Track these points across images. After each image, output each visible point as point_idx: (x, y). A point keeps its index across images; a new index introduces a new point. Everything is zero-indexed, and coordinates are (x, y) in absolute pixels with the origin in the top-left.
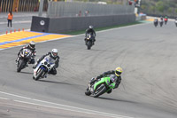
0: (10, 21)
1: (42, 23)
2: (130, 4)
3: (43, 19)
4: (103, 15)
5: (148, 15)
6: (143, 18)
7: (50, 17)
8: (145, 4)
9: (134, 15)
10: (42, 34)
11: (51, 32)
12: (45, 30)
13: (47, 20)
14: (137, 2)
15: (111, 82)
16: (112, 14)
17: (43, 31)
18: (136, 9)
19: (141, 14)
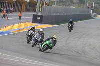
0: (20, 17)
1: (39, 18)
2: (88, 8)
3: (39, 16)
4: (73, 14)
5: (98, 14)
6: (95, 16)
7: (44, 15)
8: (96, 8)
9: (91, 14)
10: (38, 24)
11: (43, 23)
12: (40, 22)
13: (41, 17)
14: (92, 7)
15: (50, 43)
16: (78, 13)
17: (39, 23)
18: (91, 11)
19: (94, 14)
